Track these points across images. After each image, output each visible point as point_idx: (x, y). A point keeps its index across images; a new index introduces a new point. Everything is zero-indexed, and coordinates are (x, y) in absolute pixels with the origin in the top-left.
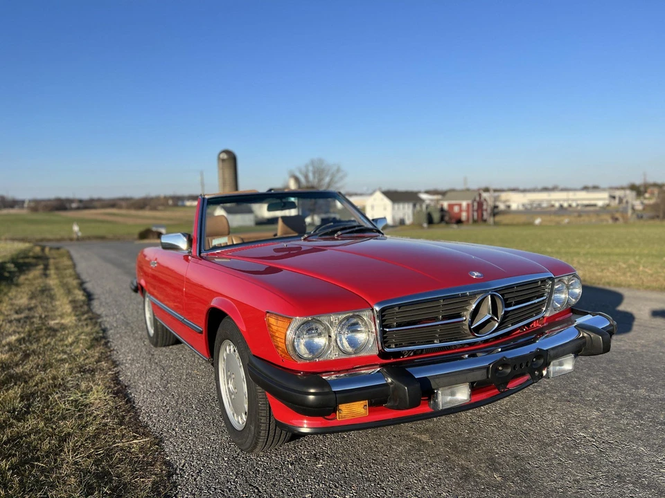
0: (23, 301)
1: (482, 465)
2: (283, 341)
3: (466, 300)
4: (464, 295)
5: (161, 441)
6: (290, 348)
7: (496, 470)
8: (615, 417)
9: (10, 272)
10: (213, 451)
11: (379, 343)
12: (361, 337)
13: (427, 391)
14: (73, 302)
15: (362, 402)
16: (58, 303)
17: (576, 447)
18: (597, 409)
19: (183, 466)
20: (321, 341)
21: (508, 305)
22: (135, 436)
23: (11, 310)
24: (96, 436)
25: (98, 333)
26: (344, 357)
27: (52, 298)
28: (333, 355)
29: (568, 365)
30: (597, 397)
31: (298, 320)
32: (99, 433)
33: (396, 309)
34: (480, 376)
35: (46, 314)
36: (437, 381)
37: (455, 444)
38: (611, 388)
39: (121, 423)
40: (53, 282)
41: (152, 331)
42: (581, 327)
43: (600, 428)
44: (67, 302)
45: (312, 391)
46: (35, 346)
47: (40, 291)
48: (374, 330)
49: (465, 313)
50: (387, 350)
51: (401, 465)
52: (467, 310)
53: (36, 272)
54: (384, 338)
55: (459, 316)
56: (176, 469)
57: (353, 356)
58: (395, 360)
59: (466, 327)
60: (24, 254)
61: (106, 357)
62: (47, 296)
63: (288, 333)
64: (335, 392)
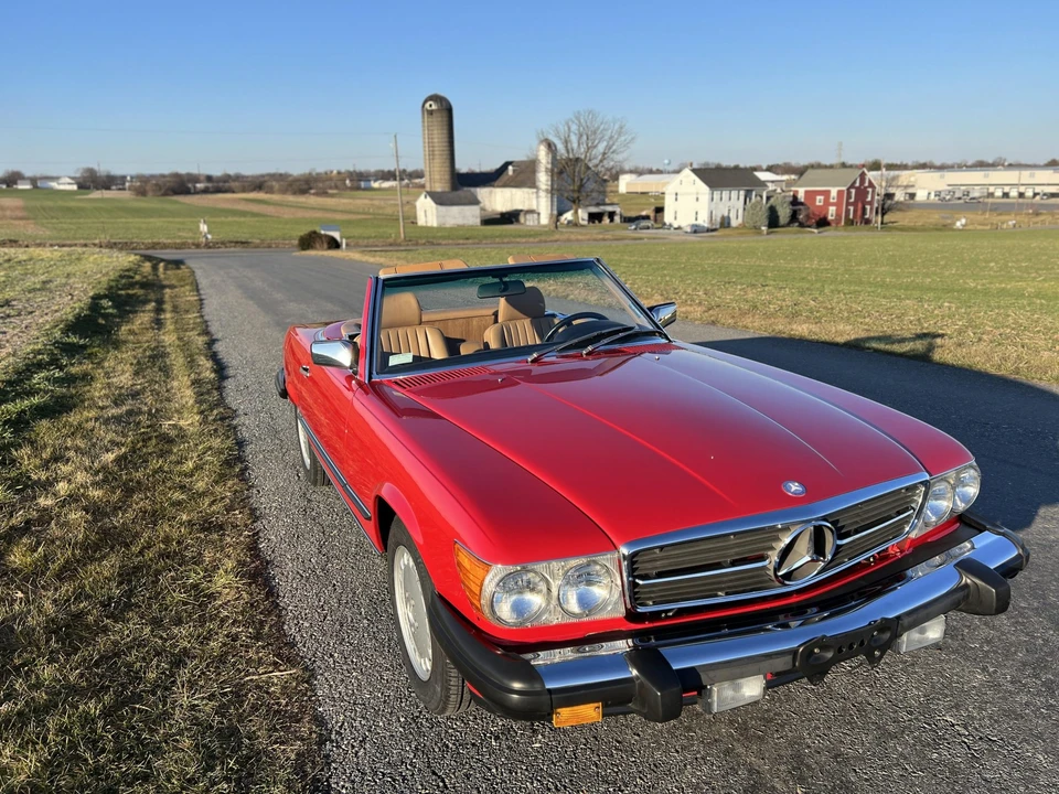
0: (124, 378)
4: (774, 529)
5: (313, 676)
7: (801, 780)
9: (106, 316)
10: (385, 702)
11: (627, 598)
12: (599, 592)
14: (196, 383)
16: (175, 384)
17: (935, 745)
19: (341, 727)
20: (535, 600)
22: (275, 663)
23: (107, 396)
24: (222, 659)
25: (230, 449)
26: (572, 620)
27: (166, 371)
28: (556, 619)
29: (934, 631)
31: (499, 569)
32: (227, 653)
33: (657, 551)
34: (782, 664)
35: (158, 406)
36: (711, 674)
39: (257, 637)
40: (169, 338)
41: (307, 461)
42: (967, 566)
44: (189, 383)
45: (517, 686)
46: (139, 475)
47: (150, 357)
49: (770, 553)
50: (641, 610)
52: (772, 548)
53: (143, 318)
54: (634, 594)
55: (762, 558)
56: (331, 733)
57: (583, 619)
58: (651, 625)
59: (771, 573)
60: (126, 278)
61: (241, 501)
62: (160, 370)
63: (486, 580)
64: (549, 690)
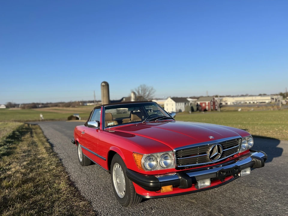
0: (25, 148)
1: (216, 211)
2: (140, 163)
3: (208, 147)
4: (207, 145)
5: (91, 202)
6: (143, 166)
7: (222, 213)
8: (269, 192)
9: (17, 135)
10: (111, 206)
11: (176, 164)
12: (169, 161)
13: (194, 181)
14: (45, 148)
15: (170, 186)
16: (39, 148)
17: (253, 204)
18: (262, 190)
19: (101, 212)
20: (154, 163)
21: (224, 149)
22: (80, 201)
23: (21, 151)
24: (65, 201)
25: (58, 160)
26: (163, 169)
27: (37, 146)
28: (159, 169)
29: (248, 172)
30: (262, 185)
31: (145, 155)
32: (66, 200)
33: (182, 151)
34: (214, 176)
35: (36, 153)
36: (198, 178)
37: (205, 203)
38: (267, 181)
39: (74, 196)
40: (35, 139)
41: (81, 160)
42: (253, 157)
43: (263, 197)
44: (43, 148)
45: (151, 182)
46: (34, 166)
47: (31, 143)
48: (174, 159)
49: (208, 152)
50: (178, 166)
51: (185, 211)
52: (208, 151)
53: (28, 135)
54: (177, 162)
55: (206, 153)
56: (98, 213)
57: (166, 169)
58: (182, 170)
59: (208, 157)
60: (21, 128)
61: (64, 170)
62: (34, 145)
63: (142, 160)
64: (160, 182)
